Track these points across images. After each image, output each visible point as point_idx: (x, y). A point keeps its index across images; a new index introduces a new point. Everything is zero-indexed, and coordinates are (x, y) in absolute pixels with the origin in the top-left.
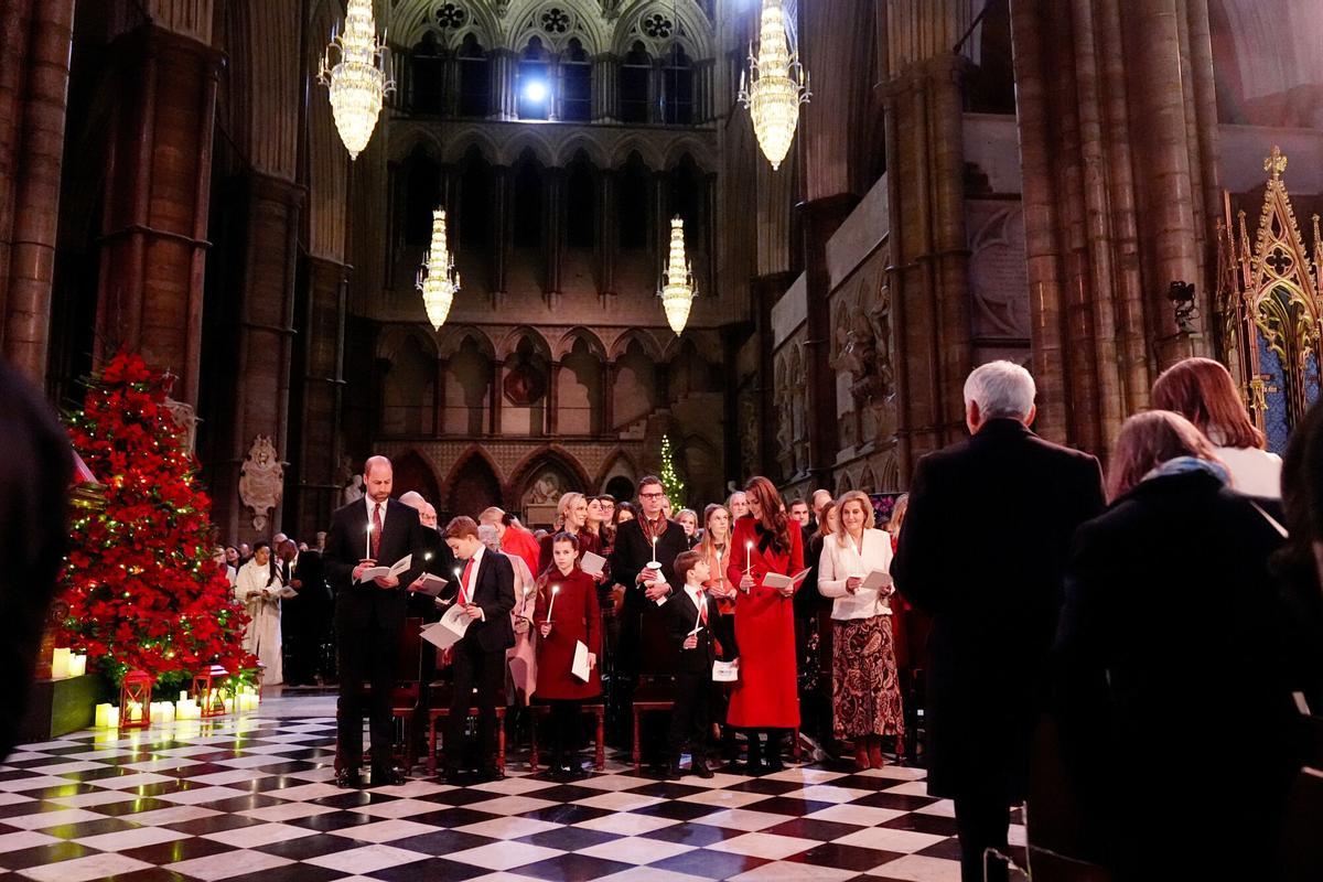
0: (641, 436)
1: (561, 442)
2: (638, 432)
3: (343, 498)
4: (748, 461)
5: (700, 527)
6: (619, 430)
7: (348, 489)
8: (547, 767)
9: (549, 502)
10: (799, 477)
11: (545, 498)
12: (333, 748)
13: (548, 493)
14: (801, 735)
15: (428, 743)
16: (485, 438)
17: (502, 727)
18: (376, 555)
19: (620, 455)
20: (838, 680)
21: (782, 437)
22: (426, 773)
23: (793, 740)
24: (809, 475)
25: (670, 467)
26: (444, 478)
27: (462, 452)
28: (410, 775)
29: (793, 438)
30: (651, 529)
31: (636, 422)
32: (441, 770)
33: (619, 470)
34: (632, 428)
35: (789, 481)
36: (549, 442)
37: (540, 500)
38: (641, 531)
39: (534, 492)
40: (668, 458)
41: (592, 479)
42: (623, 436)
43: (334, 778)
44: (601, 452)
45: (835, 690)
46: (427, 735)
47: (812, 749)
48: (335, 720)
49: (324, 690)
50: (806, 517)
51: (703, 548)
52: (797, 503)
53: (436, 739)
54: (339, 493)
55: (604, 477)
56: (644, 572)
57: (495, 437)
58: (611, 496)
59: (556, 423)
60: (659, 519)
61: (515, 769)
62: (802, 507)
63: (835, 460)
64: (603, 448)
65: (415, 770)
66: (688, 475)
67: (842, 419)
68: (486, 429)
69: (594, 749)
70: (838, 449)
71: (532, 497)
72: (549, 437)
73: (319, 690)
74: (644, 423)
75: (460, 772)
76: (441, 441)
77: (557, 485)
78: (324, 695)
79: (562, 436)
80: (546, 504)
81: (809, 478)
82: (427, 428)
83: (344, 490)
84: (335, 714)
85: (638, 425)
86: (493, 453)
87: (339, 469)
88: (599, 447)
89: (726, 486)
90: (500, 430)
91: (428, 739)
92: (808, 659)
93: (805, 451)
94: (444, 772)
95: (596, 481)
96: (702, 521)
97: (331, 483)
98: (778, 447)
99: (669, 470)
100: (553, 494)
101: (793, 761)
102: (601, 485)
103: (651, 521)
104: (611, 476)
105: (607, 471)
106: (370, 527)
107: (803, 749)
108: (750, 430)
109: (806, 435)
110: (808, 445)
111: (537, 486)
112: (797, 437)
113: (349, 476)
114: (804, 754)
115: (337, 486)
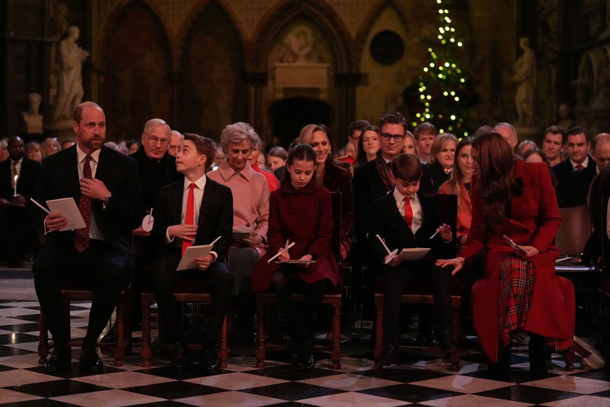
9: (302, 62)
11: (295, 57)
19: (387, 3)
33: (388, 22)
37: (290, 59)
39: (283, 48)
41: (353, 34)
44: (364, 1)
47: (587, 354)
54: (53, 49)
55: (367, 31)
71: (280, 55)
80: (297, 64)
95: (358, 36)
97: (43, 35)
100: (307, 50)
102: (363, 41)
104: (375, 30)
105: (371, 23)
107: (576, 354)
114: (578, 360)
115: (50, 40)
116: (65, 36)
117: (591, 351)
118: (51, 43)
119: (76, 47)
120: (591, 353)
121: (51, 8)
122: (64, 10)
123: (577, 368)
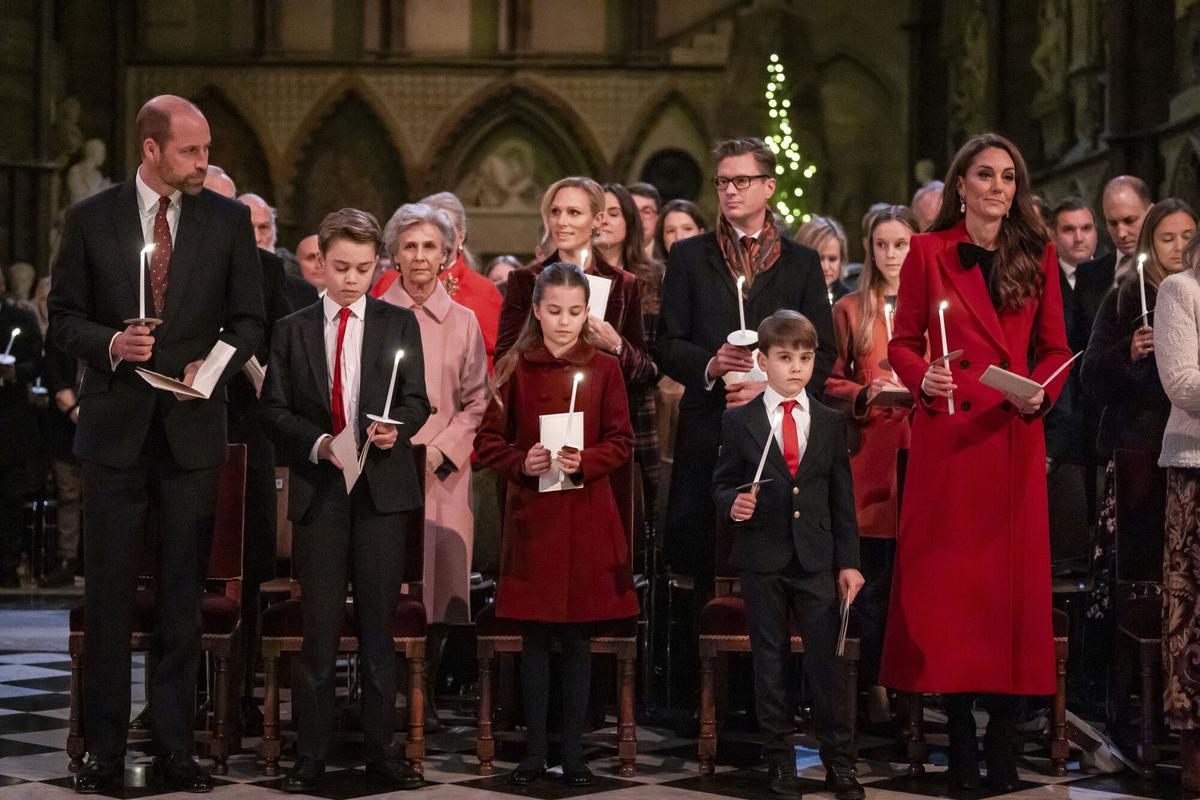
0: (720, 56)
1: (538, 68)
2: (713, 47)
3: (65, 189)
4: (962, 115)
5: (852, 260)
6: (672, 41)
7: (76, 170)
8: (513, 766)
9: (514, 205)
10: (1077, 154)
11: (503, 195)
12: (64, 714)
13: (513, 182)
14: (1070, 716)
15: (262, 709)
16: (371, 59)
17: (417, 679)
18: (159, 310)
19: (673, 98)
20: (1182, 599)
21: (1045, 61)
22: (261, 770)
23: (1053, 725)
24: (1103, 147)
25: (785, 127)
26: (281, 149)
27: (319, 93)
28: (225, 773)
29: (1069, 59)
30: (745, 258)
31: (708, 23)
32: (291, 765)
33: (671, 133)
34: (702, 39)
35: (1056, 161)
36: (512, 70)
37: (493, 199)
38: (723, 261)
39: (480, 181)
40: (779, 107)
41: (609, 153)
42: (679, 56)
43: (65, 774)
44: (630, 93)
45: (1174, 622)
46: (258, 692)
47: (1092, 745)
48: (68, 658)
49: (37, 597)
50: (1090, 238)
51: (861, 299)
52: (1069, 207)
53: (277, 702)
54: (56, 181)
55: (634, 150)
56: (722, 355)
57: (393, 56)
58: (650, 187)
59: (528, 25)
60: (763, 237)
61: (446, 767)
62: (1080, 217)
63: (1165, 113)
64: (635, 83)
65: (236, 766)
66: (824, 145)
67: (1186, 19)
68: (372, 39)
69: (614, 731)
70: (1175, 88)
71: (475, 192)
72: (512, 57)
73: (27, 597)
74: (726, 27)
75: (329, 769)
76: (277, 65)
77: (531, 166)
78: (38, 608)
79: (541, 56)
80: (505, 210)
81: (1102, 157)
82: (242, 35)
83: (64, 173)
84: (67, 648)
85: (713, 31)
86: (385, 90)
87: (55, 127)
88: (624, 82)
89: (912, 171)
90: (403, 43)
91: (261, 701)
92: (1098, 552)
93: (1097, 95)
94: (296, 769)
95: (619, 157)
96: (859, 248)
97: (37, 157)
98: (1035, 83)
99: (782, 135)
100: (524, 184)
101: (1051, 770)
103: (743, 240)
104: (650, 147)
105: (642, 134)
106: (149, 248)
107: (1072, 744)
108: (969, 44)
109: (1101, 54)
110: (1104, 78)
111: (485, 167)
112: (1080, 61)
113: (75, 141)
114: (1074, 755)
115: (51, 165)
116: (78, 157)
117: (1100, 740)
118: (50, 171)
119: (98, 177)
120: (1100, 744)
121: (53, 105)
122: (74, 109)
123: (1074, 771)
